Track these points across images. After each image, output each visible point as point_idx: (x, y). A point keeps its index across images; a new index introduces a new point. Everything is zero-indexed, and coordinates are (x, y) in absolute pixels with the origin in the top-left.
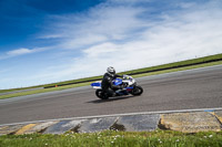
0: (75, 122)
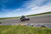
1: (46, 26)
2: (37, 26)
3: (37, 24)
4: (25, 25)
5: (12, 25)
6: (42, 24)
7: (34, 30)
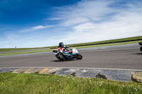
0: (72, 70)
1: (107, 76)
2: (85, 74)
3: (85, 71)
4: (53, 73)
5: (15, 72)
6: (99, 70)
7: (76, 86)
